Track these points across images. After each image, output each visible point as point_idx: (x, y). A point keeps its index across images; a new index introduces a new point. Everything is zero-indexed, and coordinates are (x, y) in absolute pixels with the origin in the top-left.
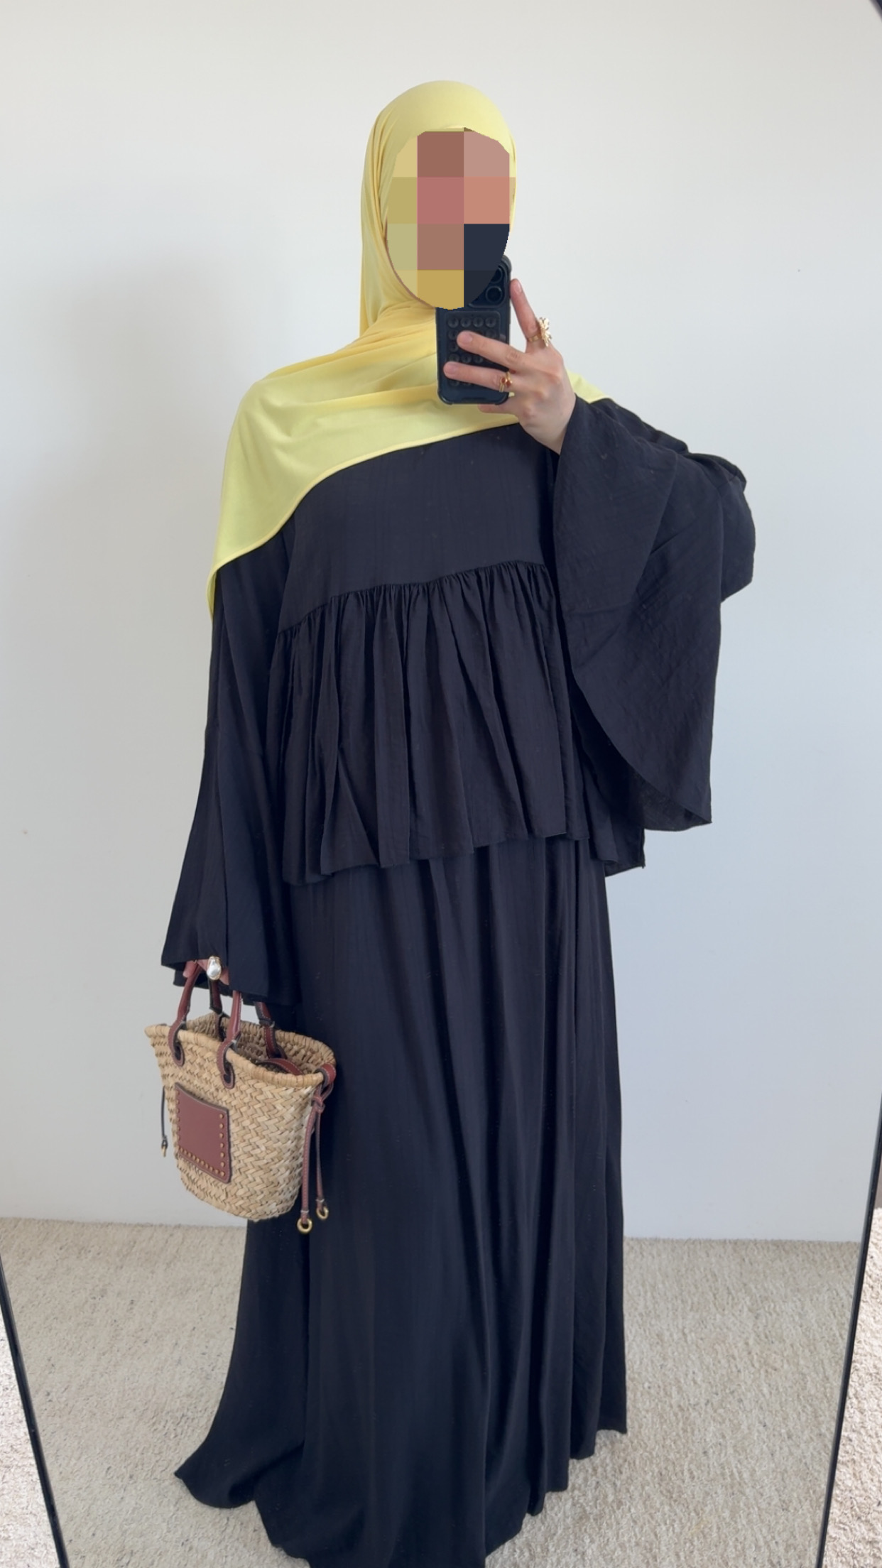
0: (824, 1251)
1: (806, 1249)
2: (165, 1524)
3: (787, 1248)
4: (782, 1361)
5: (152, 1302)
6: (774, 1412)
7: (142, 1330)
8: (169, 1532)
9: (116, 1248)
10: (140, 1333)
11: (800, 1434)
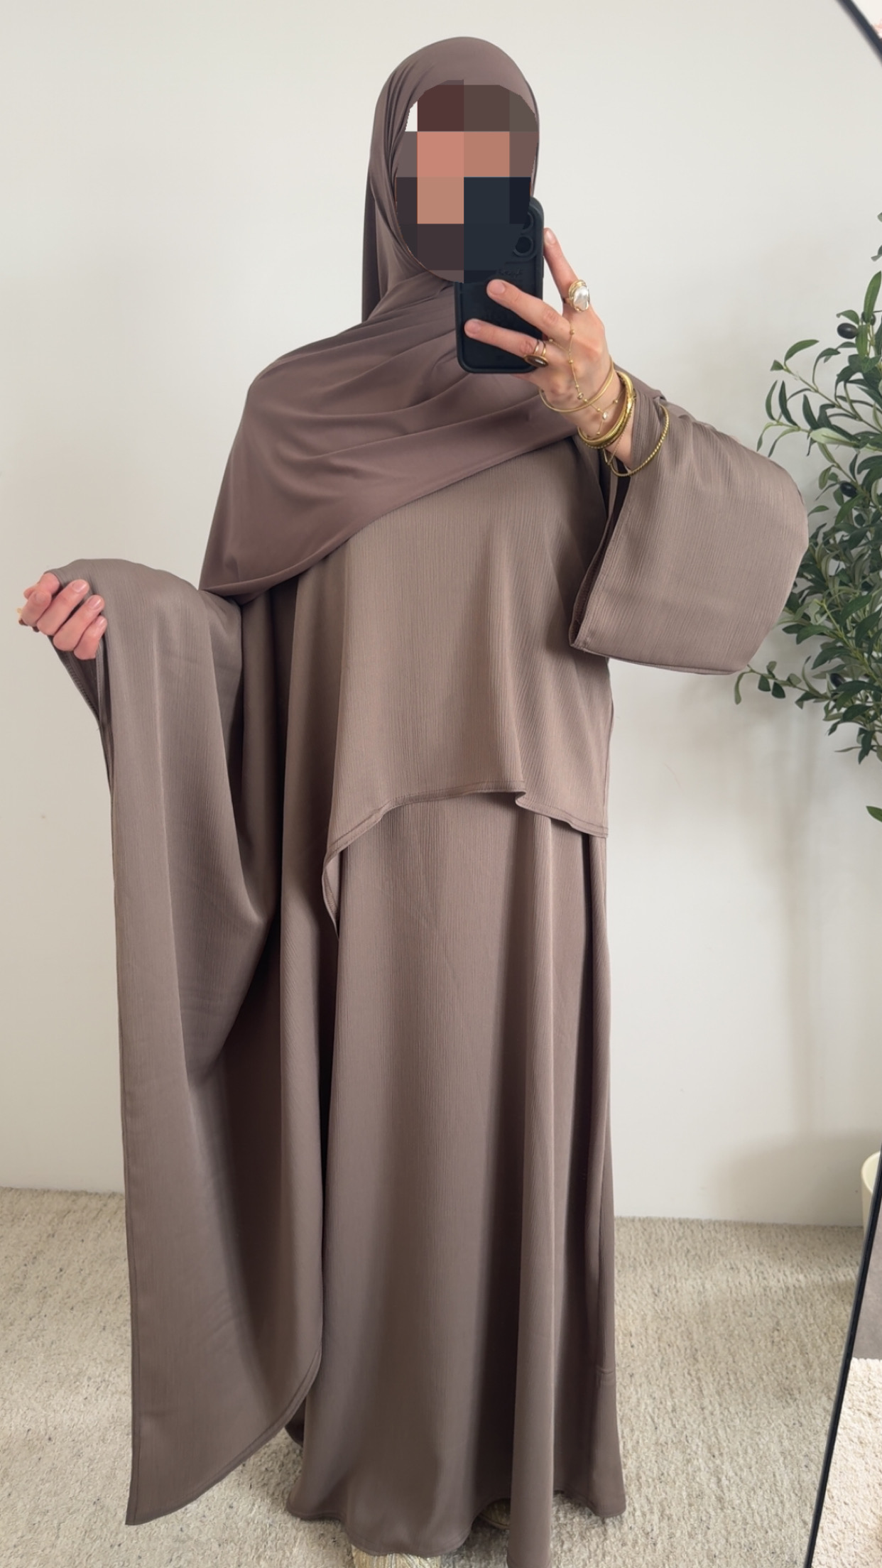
0: (728, 1229)
1: (712, 1226)
2: (79, 1483)
3: (693, 1227)
4: (675, 1336)
5: (82, 1270)
6: (661, 1385)
7: (69, 1297)
8: (82, 1491)
9: (50, 1217)
10: (66, 1300)
11: (683, 1406)
